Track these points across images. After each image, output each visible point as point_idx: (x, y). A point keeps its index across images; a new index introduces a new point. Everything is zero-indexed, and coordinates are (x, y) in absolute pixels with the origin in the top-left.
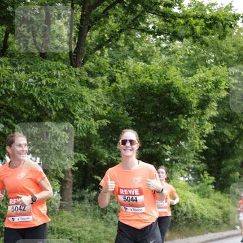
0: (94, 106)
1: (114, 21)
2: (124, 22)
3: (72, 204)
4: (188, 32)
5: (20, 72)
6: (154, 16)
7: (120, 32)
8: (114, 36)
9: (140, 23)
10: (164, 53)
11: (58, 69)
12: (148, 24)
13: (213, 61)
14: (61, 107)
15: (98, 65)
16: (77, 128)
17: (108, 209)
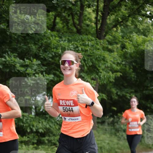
0: (112, 63)
1: (124, 9)
2: (131, 10)
3: (97, 126)
5: (64, 42)
6: (151, 6)
7: (129, 16)
8: (125, 19)
9: (142, 11)
11: (89, 40)
12: (147, 11)
14: (91, 64)
15: (114, 37)
16: (100, 78)
17: (120, 129)
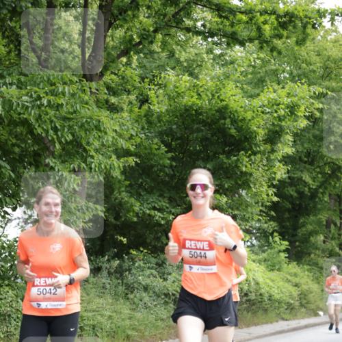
0: (116, 137)
1: (147, 15)
2: (162, 17)
4: (254, 34)
5: (9, 87)
6: (205, 9)
7: (156, 31)
8: (146, 37)
9: (184, 19)
10: (218, 63)
11: (65, 83)
12: (196, 20)
13: (288, 76)
14: (70, 138)
15: (123, 78)
16: (91, 168)
17: (136, 285)
